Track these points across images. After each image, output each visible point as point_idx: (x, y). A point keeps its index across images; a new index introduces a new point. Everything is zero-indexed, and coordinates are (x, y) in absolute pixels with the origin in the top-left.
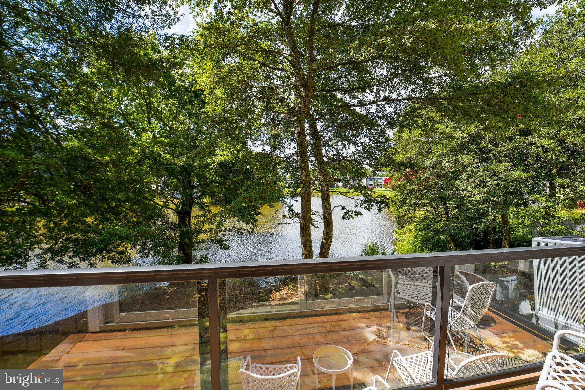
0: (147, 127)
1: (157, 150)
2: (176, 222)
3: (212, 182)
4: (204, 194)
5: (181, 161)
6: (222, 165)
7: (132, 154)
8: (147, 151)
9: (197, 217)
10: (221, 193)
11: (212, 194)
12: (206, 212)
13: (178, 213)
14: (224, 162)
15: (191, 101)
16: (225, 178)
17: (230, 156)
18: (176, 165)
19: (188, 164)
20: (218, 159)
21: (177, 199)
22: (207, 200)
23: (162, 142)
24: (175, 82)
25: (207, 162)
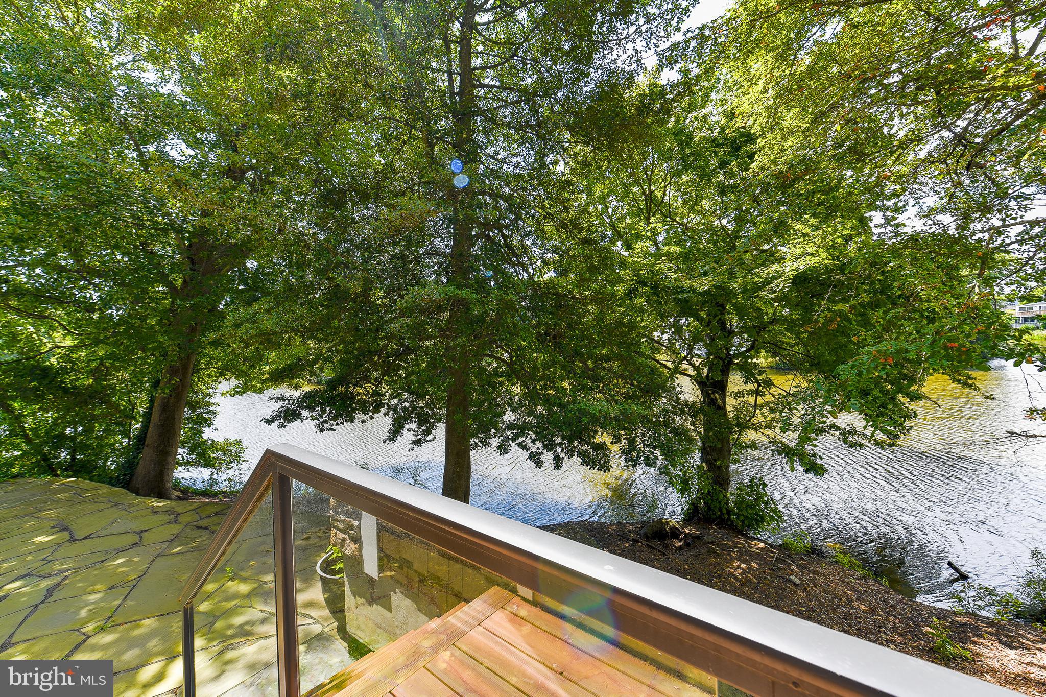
0: (644, 229)
1: (660, 268)
2: (694, 403)
3: (774, 321)
4: (754, 348)
5: (703, 284)
6: (800, 280)
7: (620, 280)
8: (642, 272)
9: (739, 394)
10: (797, 344)
11: (775, 349)
12: (759, 385)
13: (702, 383)
14: (804, 272)
15: (723, 164)
16: (809, 310)
17: (824, 254)
18: (694, 291)
19: (716, 287)
20: (790, 267)
21: (699, 357)
22: (763, 360)
23: (668, 255)
24: (691, 138)
25: (760, 277)
